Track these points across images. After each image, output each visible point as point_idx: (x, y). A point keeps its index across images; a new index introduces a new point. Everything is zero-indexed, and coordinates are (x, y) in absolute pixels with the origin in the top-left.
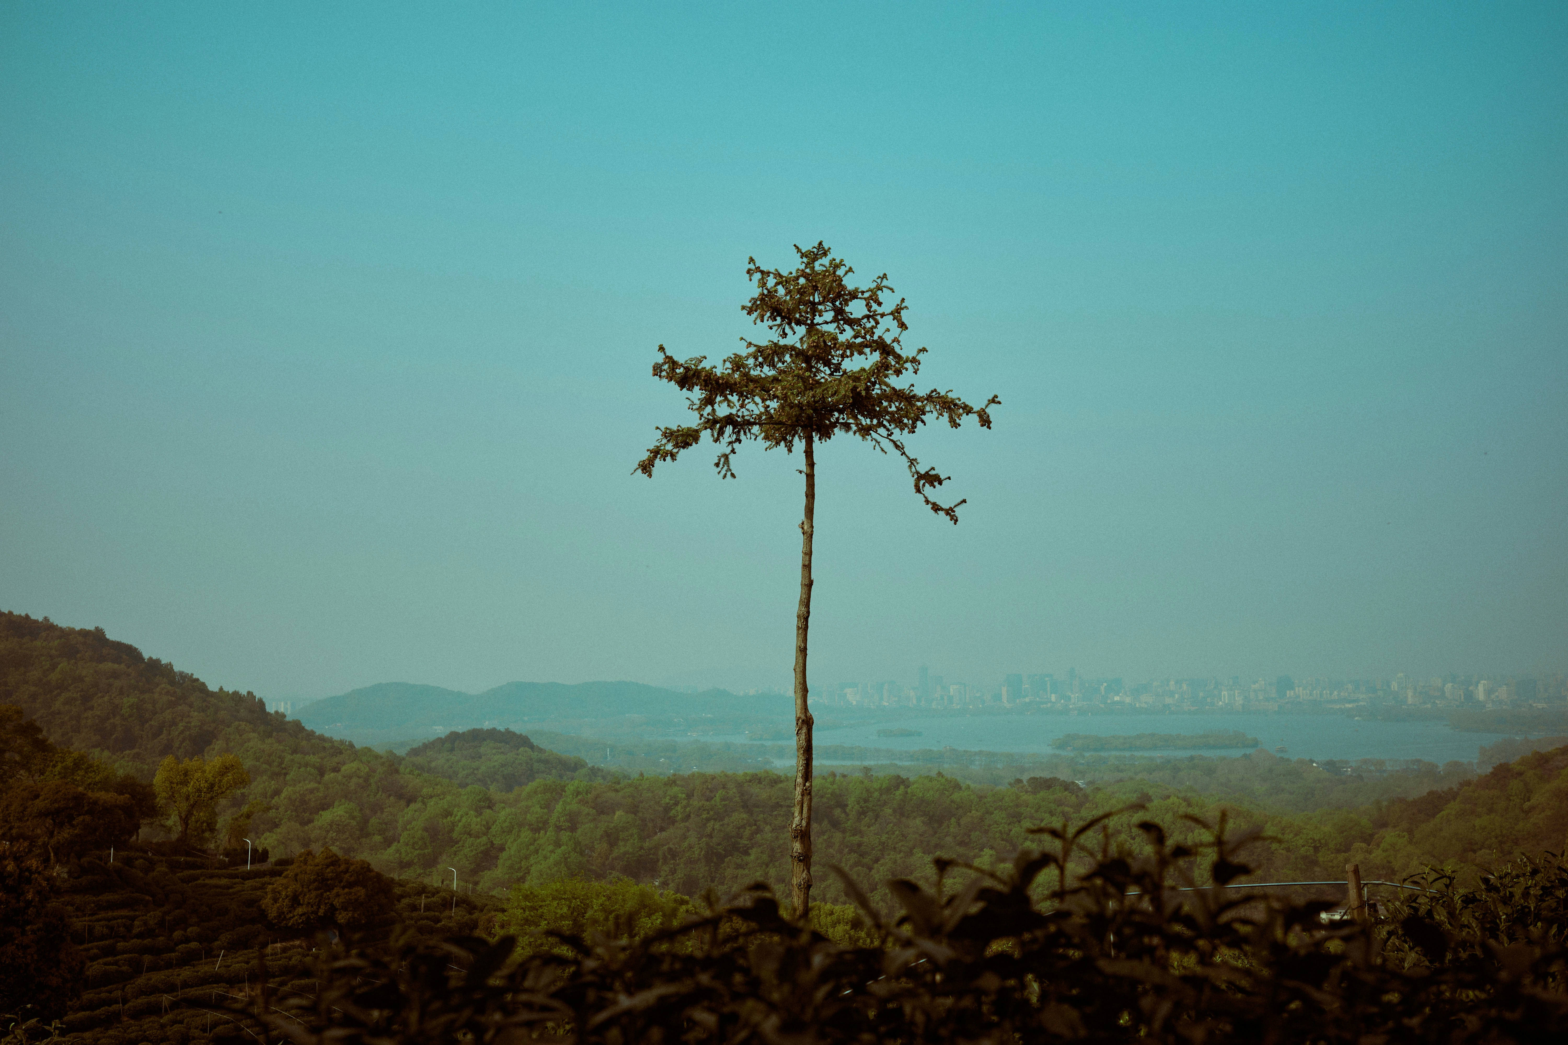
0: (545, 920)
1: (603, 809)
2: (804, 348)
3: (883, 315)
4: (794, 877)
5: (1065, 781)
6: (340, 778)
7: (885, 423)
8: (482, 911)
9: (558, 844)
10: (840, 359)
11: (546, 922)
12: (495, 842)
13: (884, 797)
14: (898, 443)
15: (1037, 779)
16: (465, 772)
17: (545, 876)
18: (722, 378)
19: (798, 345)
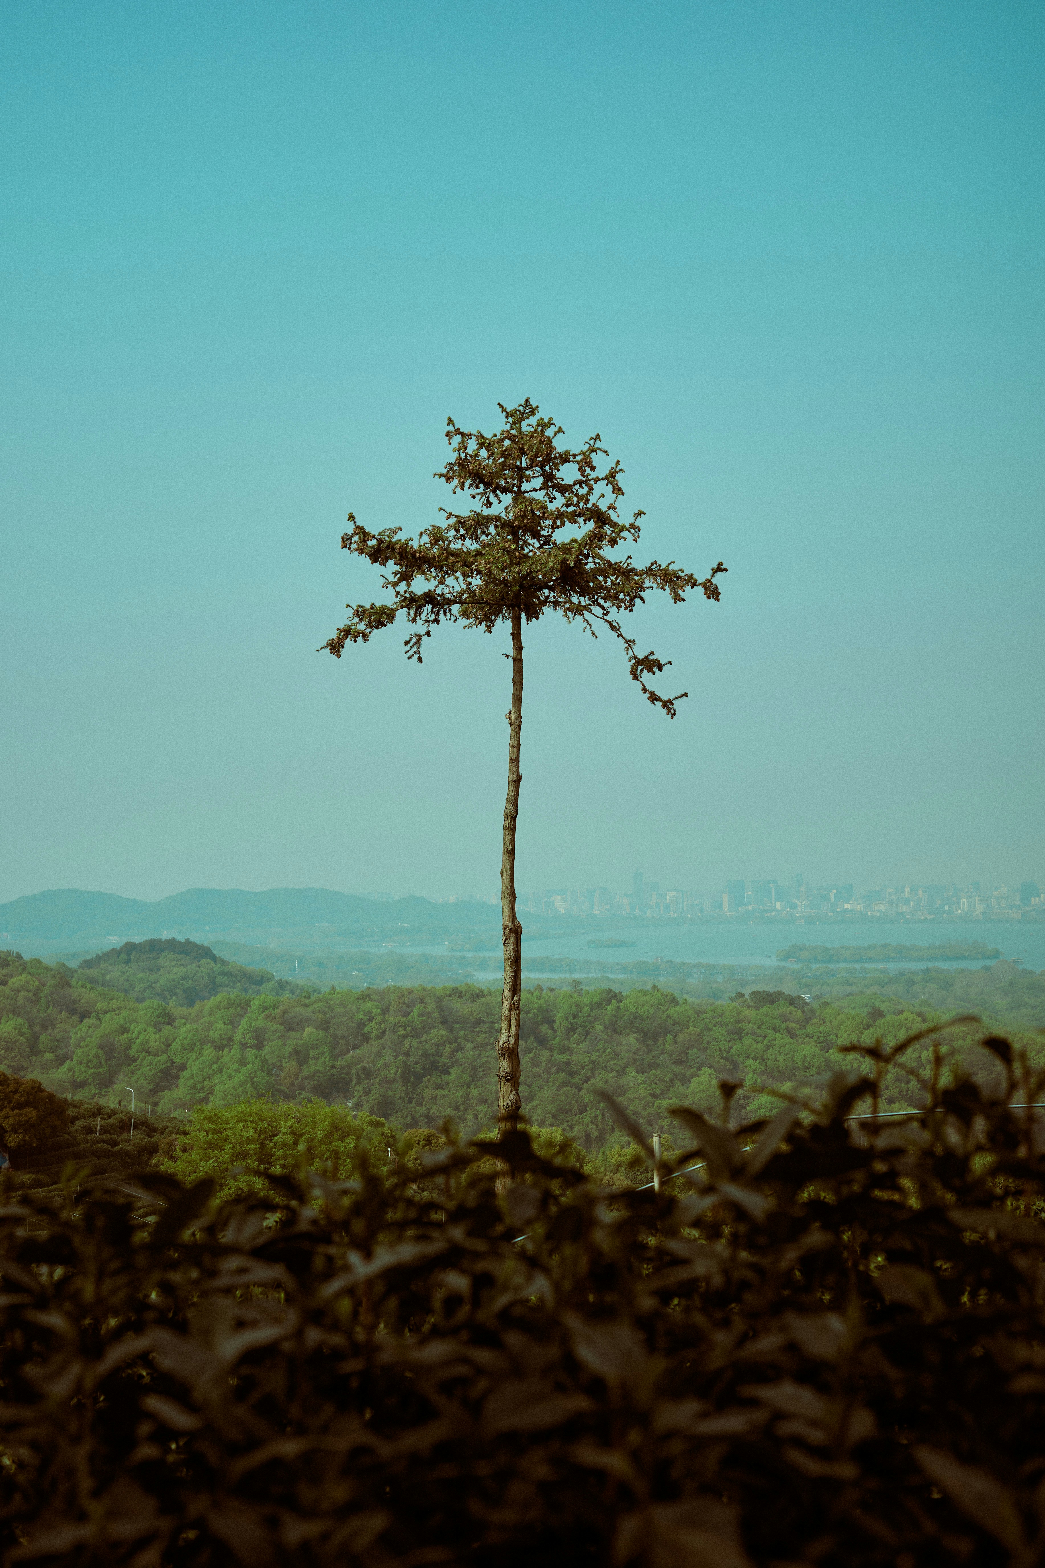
0: (231, 1143)
1: (291, 1025)
2: (510, 518)
3: (597, 480)
4: (501, 1098)
5: (790, 995)
6: (7, 991)
7: (601, 601)
8: (162, 1133)
9: (243, 1063)
10: (550, 530)
11: (231, 1146)
12: (175, 1060)
13: (595, 1013)
14: (614, 624)
15: (760, 992)
16: (143, 985)
17: (229, 1097)
18: (419, 551)
19: (503, 515)
